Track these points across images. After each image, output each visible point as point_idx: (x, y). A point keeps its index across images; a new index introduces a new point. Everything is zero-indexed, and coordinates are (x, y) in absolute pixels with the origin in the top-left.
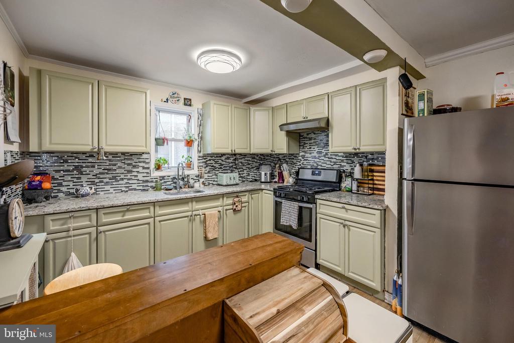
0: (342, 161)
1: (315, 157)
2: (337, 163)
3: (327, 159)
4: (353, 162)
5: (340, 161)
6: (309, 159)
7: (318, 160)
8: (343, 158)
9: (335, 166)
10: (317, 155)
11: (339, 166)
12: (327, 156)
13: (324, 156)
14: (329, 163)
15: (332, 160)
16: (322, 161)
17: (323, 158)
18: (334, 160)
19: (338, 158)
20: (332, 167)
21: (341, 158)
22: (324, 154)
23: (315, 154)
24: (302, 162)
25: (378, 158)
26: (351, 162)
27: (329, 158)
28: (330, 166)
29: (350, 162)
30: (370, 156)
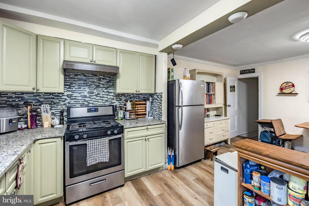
0: (113, 99)
1: (85, 96)
2: (108, 101)
3: (99, 98)
4: (121, 100)
5: (111, 99)
6: (78, 98)
7: (89, 99)
8: (114, 97)
9: (106, 103)
10: (88, 95)
11: (110, 103)
12: (98, 96)
13: (96, 95)
14: (101, 101)
15: (104, 99)
16: (94, 100)
17: (95, 97)
18: (106, 99)
19: (109, 97)
20: (104, 104)
21: (112, 97)
22: (96, 94)
23: (86, 93)
24: (67, 102)
25: (136, 96)
26: (120, 100)
27: (101, 97)
28: (102, 103)
29: (118, 99)
30: (132, 96)
